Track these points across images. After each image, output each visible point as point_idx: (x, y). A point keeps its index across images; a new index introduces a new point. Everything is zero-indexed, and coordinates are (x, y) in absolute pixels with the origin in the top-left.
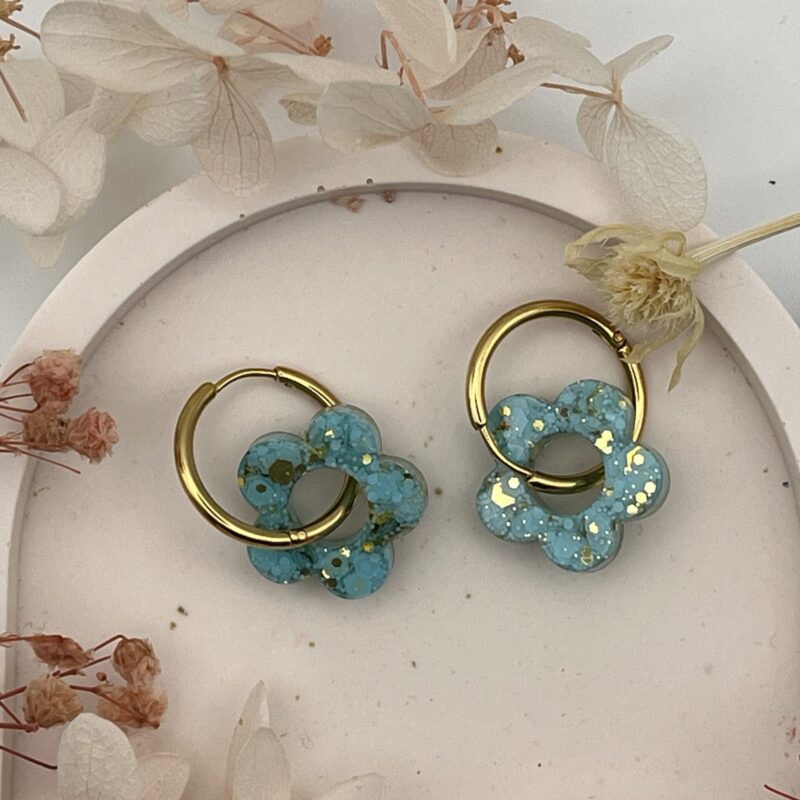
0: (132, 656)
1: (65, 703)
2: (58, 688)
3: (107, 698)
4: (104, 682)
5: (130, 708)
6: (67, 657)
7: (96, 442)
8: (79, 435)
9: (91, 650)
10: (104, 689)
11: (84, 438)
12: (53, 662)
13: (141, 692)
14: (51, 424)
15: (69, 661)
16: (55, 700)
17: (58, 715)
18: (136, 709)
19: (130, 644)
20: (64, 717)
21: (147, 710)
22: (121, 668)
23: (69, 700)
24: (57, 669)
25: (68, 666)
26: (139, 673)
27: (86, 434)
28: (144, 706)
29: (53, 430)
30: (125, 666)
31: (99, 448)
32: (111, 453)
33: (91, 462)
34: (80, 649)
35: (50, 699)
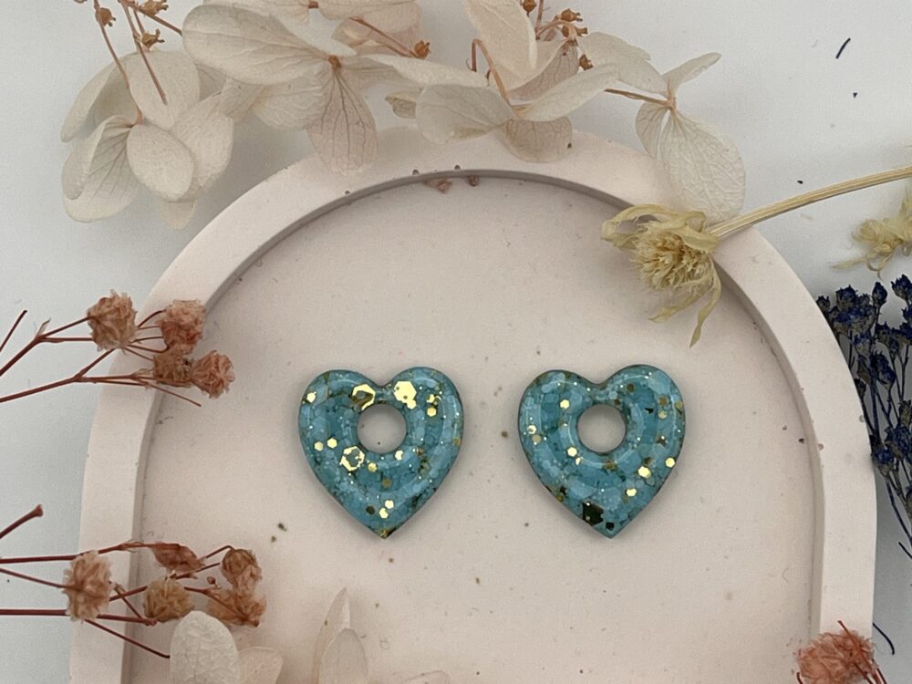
0: (238, 564)
1: (179, 601)
2: (175, 589)
3: (216, 599)
4: (213, 586)
5: (234, 608)
6: (182, 563)
7: (215, 380)
8: (202, 373)
9: (203, 559)
10: (213, 591)
11: (206, 376)
12: (172, 567)
13: (244, 595)
14: (178, 362)
15: (184, 566)
16: (171, 599)
17: (173, 612)
18: (240, 609)
19: (238, 554)
20: (178, 614)
21: (249, 611)
22: (229, 574)
23: (184, 599)
24: (174, 572)
25: (185, 570)
26: (243, 578)
27: (208, 373)
28: (246, 607)
29: (179, 368)
30: (232, 573)
31: (218, 385)
32: (228, 390)
33: (210, 397)
34: (194, 556)
35: (167, 598)
